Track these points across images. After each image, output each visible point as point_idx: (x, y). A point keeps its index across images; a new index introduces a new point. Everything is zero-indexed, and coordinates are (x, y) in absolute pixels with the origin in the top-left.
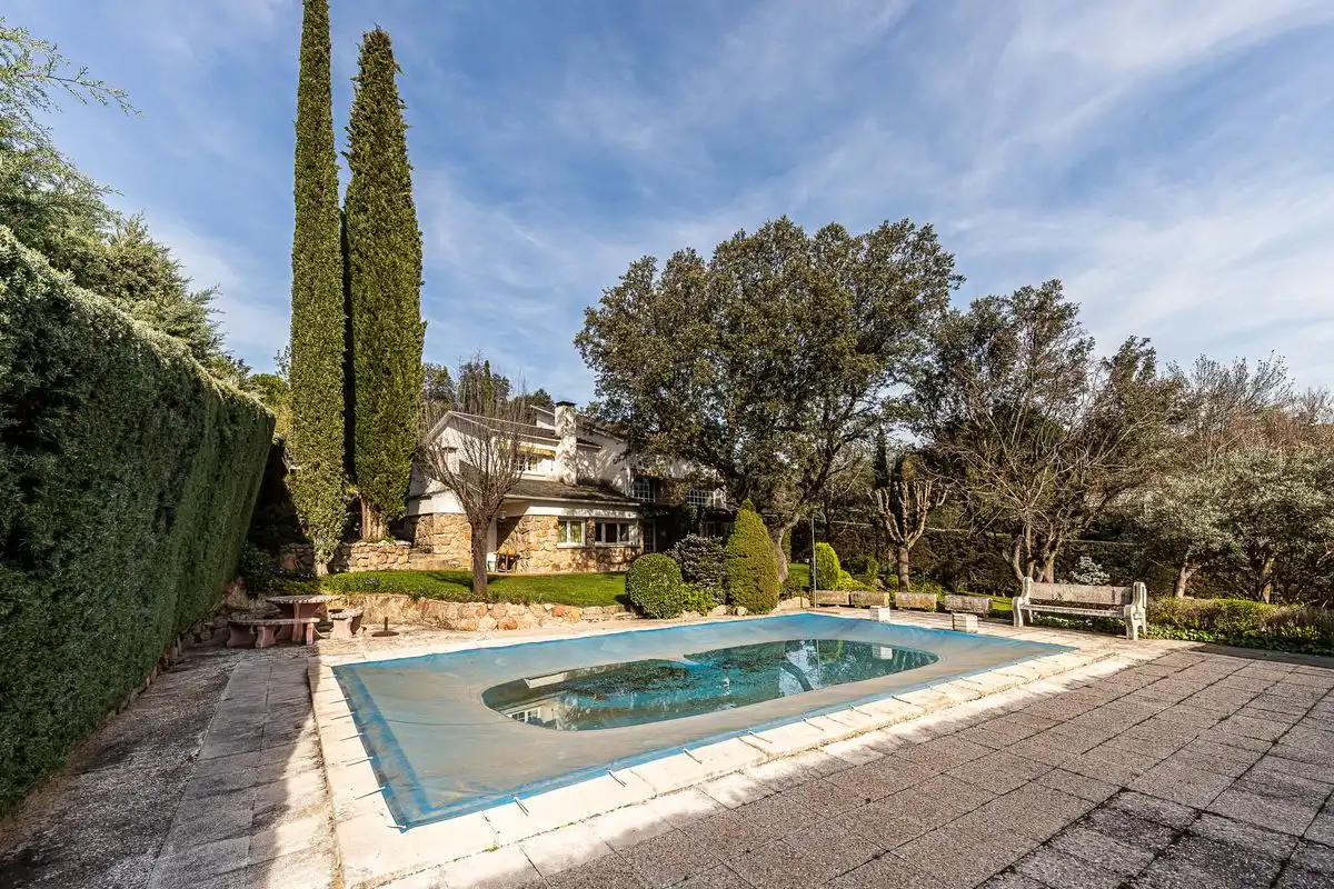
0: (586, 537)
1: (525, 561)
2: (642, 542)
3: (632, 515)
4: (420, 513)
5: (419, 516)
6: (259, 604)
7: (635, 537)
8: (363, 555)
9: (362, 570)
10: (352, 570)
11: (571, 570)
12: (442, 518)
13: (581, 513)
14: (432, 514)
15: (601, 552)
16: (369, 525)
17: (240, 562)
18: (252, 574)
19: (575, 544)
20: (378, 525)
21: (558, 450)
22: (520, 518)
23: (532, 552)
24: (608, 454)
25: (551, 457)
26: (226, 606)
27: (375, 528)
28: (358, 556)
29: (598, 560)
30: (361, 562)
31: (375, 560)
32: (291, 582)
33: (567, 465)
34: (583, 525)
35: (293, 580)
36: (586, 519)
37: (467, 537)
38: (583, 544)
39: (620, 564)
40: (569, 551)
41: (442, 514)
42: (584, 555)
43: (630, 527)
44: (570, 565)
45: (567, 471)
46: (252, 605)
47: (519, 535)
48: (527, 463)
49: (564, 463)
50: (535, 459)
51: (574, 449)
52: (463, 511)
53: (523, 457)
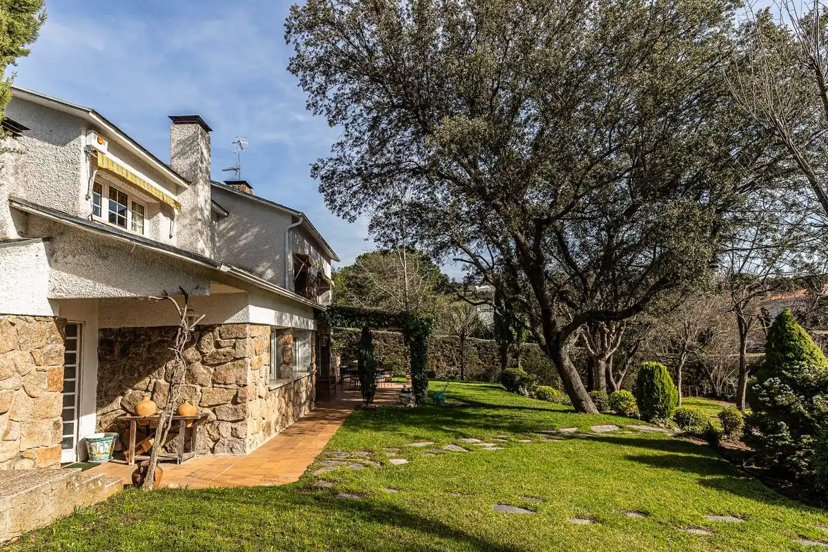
0: (279, 365)
1: (225, 428)
3: (311, 324)
7: (305, 359)
21: (185, 199)
25: (167, 210)
29: (294, 405)
36: (280, 331)
38: (274, 377)
39: (305, 404)
40: (277, 392)
44: (277, 423)
45: (201, 245)
47: (199, 369)
48: (129, 214)
49: (195, 228)
50: (142, 209)
51: (209, 207)
52: (48, 311)
53: (123, 198)
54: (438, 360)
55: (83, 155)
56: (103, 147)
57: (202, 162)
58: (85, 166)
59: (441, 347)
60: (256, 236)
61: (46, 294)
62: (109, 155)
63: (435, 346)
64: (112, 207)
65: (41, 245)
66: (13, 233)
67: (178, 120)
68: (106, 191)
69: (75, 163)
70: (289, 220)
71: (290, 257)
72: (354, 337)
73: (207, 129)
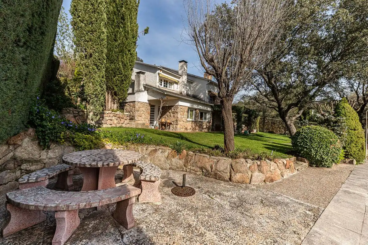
0: (195, 117)
1: (175, 126)
2: (211, 121)
3: (209, 109)
4: (127, 101)
5: (127, 103)
6: (51, 154)
8: (110, 118)
9: (109, 126)
10: (104, 126)
11: (191, 130)
12: (139, 104)
13: (195, 106)
14: (134, 102)
15: (200, 123)
16: (110, 103)
17: (31, 113)
18: (43, 126)
19: (191, 120)
20: (114, 103)
21: (180, 80)
22: (173, 106)
23: (179, 122)
24: (197, 85)
25: (177, 83)
26: (14, 158)
27: (113, 105)
28: (107, 118)
29: (199, 127)
30: (109, 122)
31: (116, 122)
32: (80, 134)
33: (184, 87)
34: (194, 112)
35: (81, 132)
36: (196, 109)
37: (148, 113)
38: (193, 120)
39: (205, 129)
40: (191, 122)
41: (139, 102)
42: (195, 124)
43: (207, 114)
44: (190, 129)
45: (183, 90)
46: (45, 155)
47: (171, 114)
48: (168, 85)
49: (182, 86)
50: (171, 83)
51: (186, 81)
52: (147, 102)
53: (167, 82)
54: (280, 128)
55: (157, 75)
56: (161, 72)
57: (184, 71)
58: (158, 77)
59: (282, 123)
60: (200, 87)
61: (147, 99)
62: (163, 74)
63: (279, 123)
64: (164, 83)
65: (146, 91)
66: (143, 90)
67: (180, 62)
68: (163, 81)
69: (156, 76)
70: (207, 81)
71: (207, 91)
72: (247, 118)
73: (186, 62)
